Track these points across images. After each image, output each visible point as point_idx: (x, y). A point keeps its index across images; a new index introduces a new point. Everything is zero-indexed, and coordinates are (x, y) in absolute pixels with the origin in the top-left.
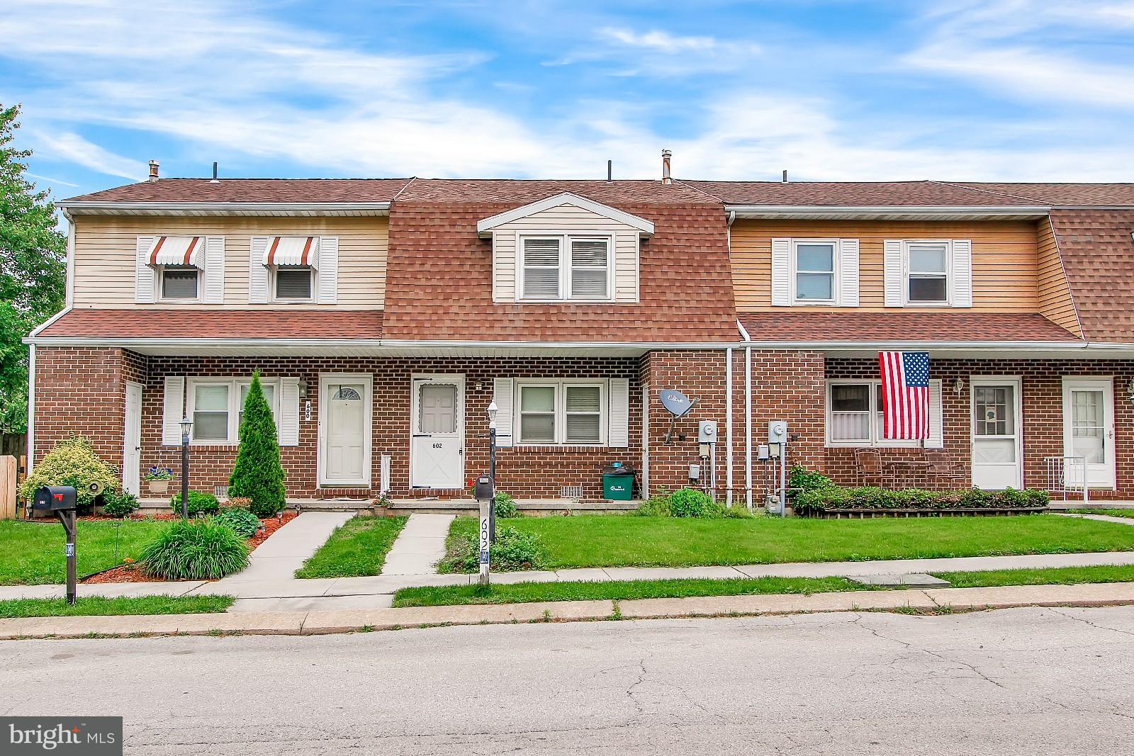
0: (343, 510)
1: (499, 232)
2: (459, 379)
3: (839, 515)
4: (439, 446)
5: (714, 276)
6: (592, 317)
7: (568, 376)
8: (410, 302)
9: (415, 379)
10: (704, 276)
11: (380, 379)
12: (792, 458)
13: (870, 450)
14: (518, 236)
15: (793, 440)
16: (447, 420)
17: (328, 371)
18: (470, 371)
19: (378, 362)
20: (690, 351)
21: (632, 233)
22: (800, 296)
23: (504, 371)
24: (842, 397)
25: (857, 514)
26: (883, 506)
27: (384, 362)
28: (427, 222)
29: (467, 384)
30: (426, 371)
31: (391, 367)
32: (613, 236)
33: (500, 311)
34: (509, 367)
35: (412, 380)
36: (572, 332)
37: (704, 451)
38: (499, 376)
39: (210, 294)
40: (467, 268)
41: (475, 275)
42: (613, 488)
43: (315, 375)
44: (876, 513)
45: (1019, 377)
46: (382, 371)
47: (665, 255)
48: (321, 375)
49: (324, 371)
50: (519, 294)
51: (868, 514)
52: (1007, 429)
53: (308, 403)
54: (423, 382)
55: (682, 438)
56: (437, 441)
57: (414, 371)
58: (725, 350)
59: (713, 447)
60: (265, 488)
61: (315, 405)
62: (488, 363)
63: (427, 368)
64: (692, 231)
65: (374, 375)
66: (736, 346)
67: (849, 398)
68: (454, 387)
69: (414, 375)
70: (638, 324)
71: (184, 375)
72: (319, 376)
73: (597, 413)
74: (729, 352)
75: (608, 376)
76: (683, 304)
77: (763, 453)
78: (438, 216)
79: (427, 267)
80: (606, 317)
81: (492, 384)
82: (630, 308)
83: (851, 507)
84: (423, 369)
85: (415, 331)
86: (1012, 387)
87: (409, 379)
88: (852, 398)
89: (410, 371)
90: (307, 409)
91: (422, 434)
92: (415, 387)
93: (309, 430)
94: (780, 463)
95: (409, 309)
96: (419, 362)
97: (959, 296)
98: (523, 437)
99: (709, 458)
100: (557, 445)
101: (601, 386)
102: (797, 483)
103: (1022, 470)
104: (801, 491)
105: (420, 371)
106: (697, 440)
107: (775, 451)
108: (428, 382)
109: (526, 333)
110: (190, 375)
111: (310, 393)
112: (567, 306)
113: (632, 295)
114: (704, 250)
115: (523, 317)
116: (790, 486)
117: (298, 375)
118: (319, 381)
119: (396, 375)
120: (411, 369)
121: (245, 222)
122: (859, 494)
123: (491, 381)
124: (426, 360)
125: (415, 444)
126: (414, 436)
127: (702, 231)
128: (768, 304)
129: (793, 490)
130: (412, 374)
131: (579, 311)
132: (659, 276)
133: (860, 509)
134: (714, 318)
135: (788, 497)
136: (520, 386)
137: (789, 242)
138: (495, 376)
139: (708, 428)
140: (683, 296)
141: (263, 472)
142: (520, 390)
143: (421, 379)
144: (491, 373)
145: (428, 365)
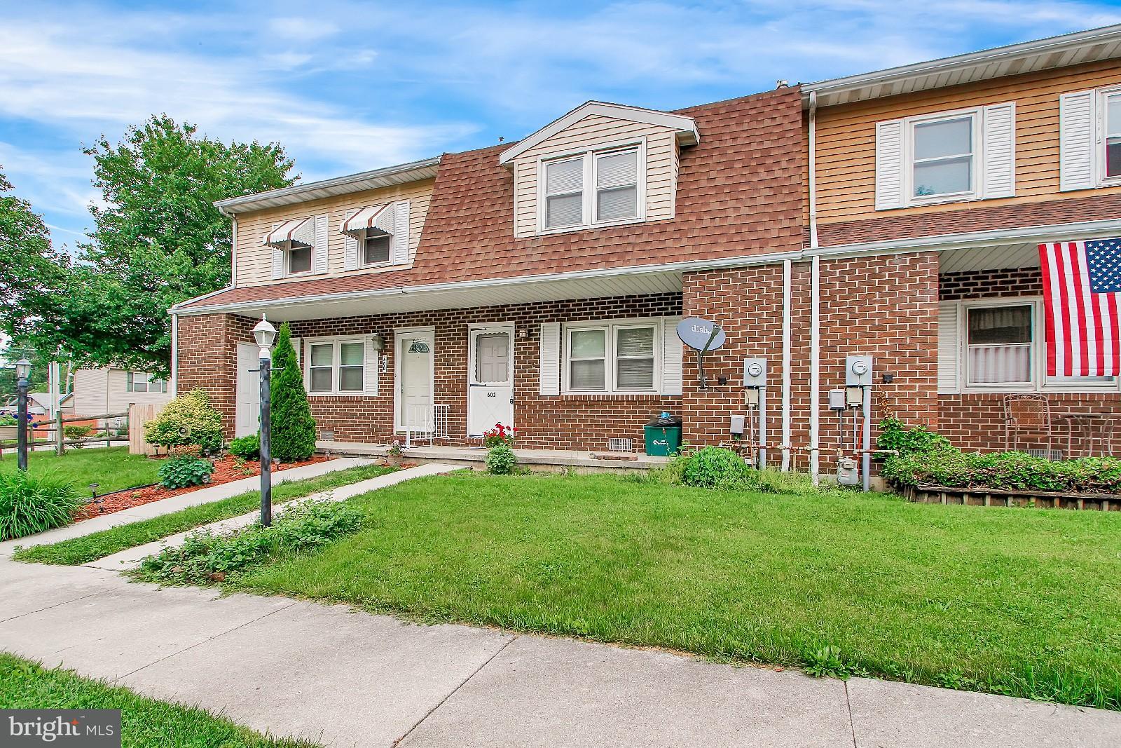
1: (521, 161)
2: (509, 327)
3: (944, 497)
4: (493, 394)
5: (778, 174)
6: (616, 241)
8: (440, 248)
9: (472, 330)
10: (763, 175)
11: (441, 332)
12: (882, 408)
13: (1031, 396)
14: (539, 162)
15: (885, 382)
16: (503, 369)
17: (401, 326)
18: (519, 318)
19: (439, 315)
20: (733, 269)
21: (667, 135)
22: (919, 192)
23: (551, 316)
24: (987, 324)
25: (980, 497)
26: (1030, 486)
27: (444, 315)
28: (470, 169)
29: (516, 331)
30: (479, 321)
31: (450, 318)
32: (644, 143)
33: (520, 246)
34: (556, 311)
35: (469, 330)
36: (592, 260)
37: (751, 398)
38: (546, 321)
39: (321, 265)
41: (503, 213)
42: (655, 442)
43: (390, 330)
44: (1015, 497)
46: (443, 323)
47: (715, 159)
48: (397, 330)
49: (399, 326)
50: (540, 227)
51: (1001, 498)
53: (385, 357)
54: (478, 332)
55: (722, 381)
56: (492, 390)
57: (470, 322)
58: (781, 264)
59: (763, 392)
61: (392, 359)
62: (535, 308)
63: (481, 318)
64: (754, 125)
65: (436, 328)
66: (797, 256)
67: (998, 325)
68: (505, 335)
69: (471, 326)
70: (669, 243)
71: (300, 336)
73: (651, 357)
74: (788, 266)
75: (661, 315)
76: (732, 214)
77: (837, 399)
79: (462, 212)
80: (632, 239)
81: (539, 330)
82: (662, 227)
83: (965, 485)
84: (477, 319)
87: (467, 330)
88: (1005, 326)
89: (466, 322)
90: (383, 361)
91: (478, 383)
92: (473, 336)
93: (387, 382)
94: (861, 414)
95: (437, 255)
96: (473, 313)
98: (572, 385)
99: (757, 407)
100: (608, 394)
101: (655, 327)
102: (887, 444)
104: (893, 454)
105: (474, 321)
106: (742, 383)
107: (854, 397)
108: (483, 332)
109: (541, 266)
110: (304, 336)
111: (386, 346)
112: (590, 233)
113: (666, 210)
114: (767, 144)
115: (541, 250)
116: (877, 447)
118: (395, 336)
119: (454, 326)
120: (467, 320)
121: (341, 200)
122: (983, 465)
123: (539, 327)
124: (479, 309)
125: (472, 392)
126: (471, 385)
127: (768, 123)
128: (871, 209)
129: (881, 453)
130: (469, 325)
131: (603, 236)
132: (704, 184)
133: (984, 489)
134: (771, 225)
135: (876, 461)
136: (569, 331)
137: (902, 124)
138: (542, 322)
139: (755, 366)
140: (732, 204)
142: (569, 335)
143: (476, 329)
144: (538, 319)
145: (481, 314)
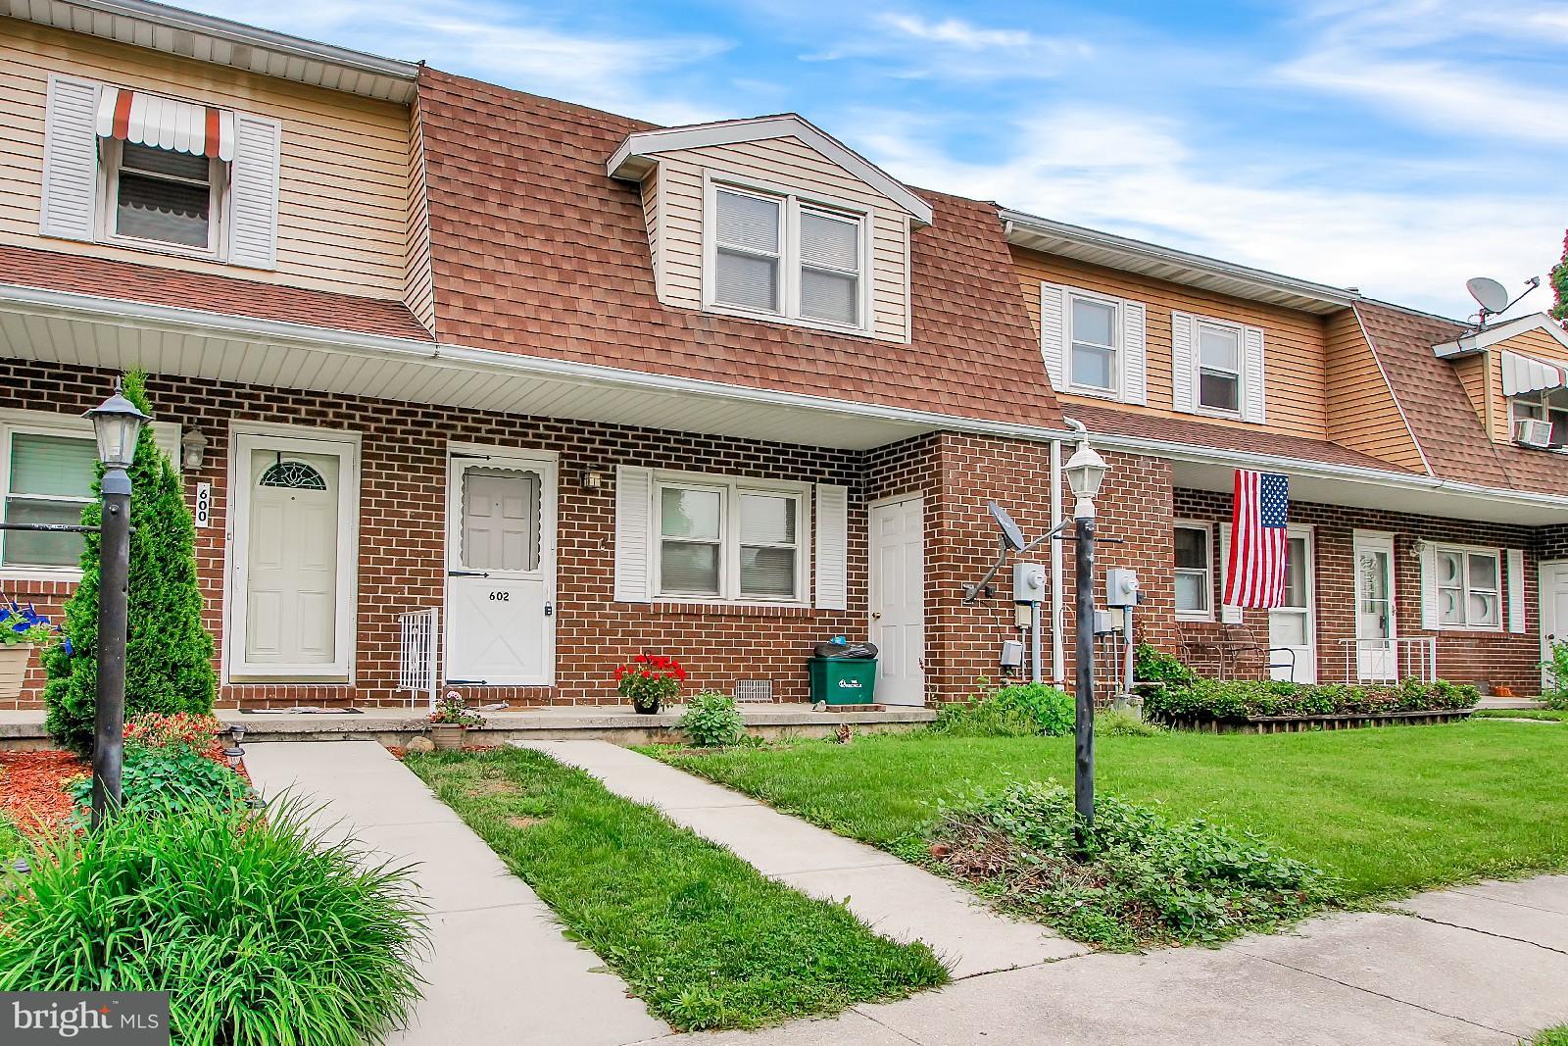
0: (341, 737)
1: (672, 164)
2: (545, 463)
4: (503, 597)
5: (1008, 319)
6: (841, 358)
7: (747, 474)
8: (488, 276)
9: (454, 455)
10: (994, 317)
11: (379, 447)
14: (707, 180)
16: (518, 545)
17: (255, 417)
18: (570, 448)
19: (375, 410)
21: (899, 217)
23: (634, 454)
27: (389, 411)
28: (501, 124)
29: (562, 473)
30: (478, 440)
31: (405, 423)
32: (870, 215)
33: (677, 323)
34: (644, 446)
35: (448, 455)
37: (1023, 617)
38: (626, 462)
40: (597, 230)
41: (616, 245)
43: (220, 423)
45: (1310, 527)
46: (385, 430)
49: (244, 416)
50: (708, 296)
52: (1296, 599)
53: (202, 487)
54: (469, 462)
55: (986, 593)
56: (498, 587)
57: (454, 438)
58: (1047, 444)
60: (171, 685)
61: (220, 492)
62: (604, 435)
63: (483, 434)
65: (364, 437)
66: (1066, 436)
68: (533, 478)
69: (452, 446)
70: (916, 382)
72: (231, 427)
73: (790, 546)
74: (1056, 447)
75: (814, 480)
76: (975, 357)
78: (522, 116)
79: (514, 213)
80: (863, 362)
81: (614, 477)
82: (900, 352)
84: (474, 435)
85: (509, 338)
86: (1302, 541)
87: (444, 453)
89: (444, 436)
90: (199, 500)
91: (466, 569)
92: (455, 469)
94: (1122, 640)
95: (487, 290)
96: (467, 419)
97: (1252, 406)
98: (663, 585)
99: (1030, 630)
100: (723, 603)
101: (798, 498)
103: (1316, 657)
104: (1161, 686)
105: (467, 439)
106: (1011, 596)
107: (1117, 620)
108: (481, 463)
111: (209, 464)
112: (797, 332)
113: (899, 329)
115: (721, 340)
116: (1141, 679)
117: (178, 420)
118: (230, 439)
119: (415, 441)
120: (449, 433)
123: (610, 472)
124: (480, 416)
125: (454, 591)
126: (451, 574)
129: (1145, 686)
130: (449, 443)
131: (817, 344)
133: (1288, 716)
134: (1023, 388)
136: (660, 486)
137: (1064, 293)
138: (618, 462)
139: (1037, 574)
140: (972, 344)
141: (164, 638)
142: (660, 492)
143: (463, 456)
144: (610, 456)
145: (485, 427)
